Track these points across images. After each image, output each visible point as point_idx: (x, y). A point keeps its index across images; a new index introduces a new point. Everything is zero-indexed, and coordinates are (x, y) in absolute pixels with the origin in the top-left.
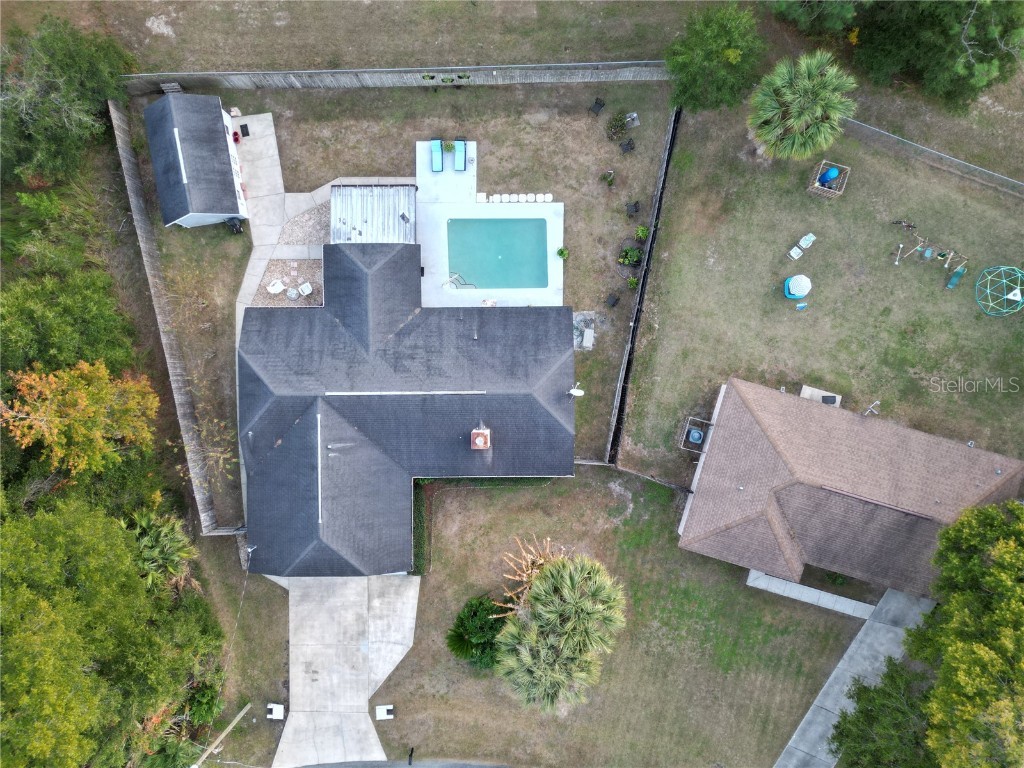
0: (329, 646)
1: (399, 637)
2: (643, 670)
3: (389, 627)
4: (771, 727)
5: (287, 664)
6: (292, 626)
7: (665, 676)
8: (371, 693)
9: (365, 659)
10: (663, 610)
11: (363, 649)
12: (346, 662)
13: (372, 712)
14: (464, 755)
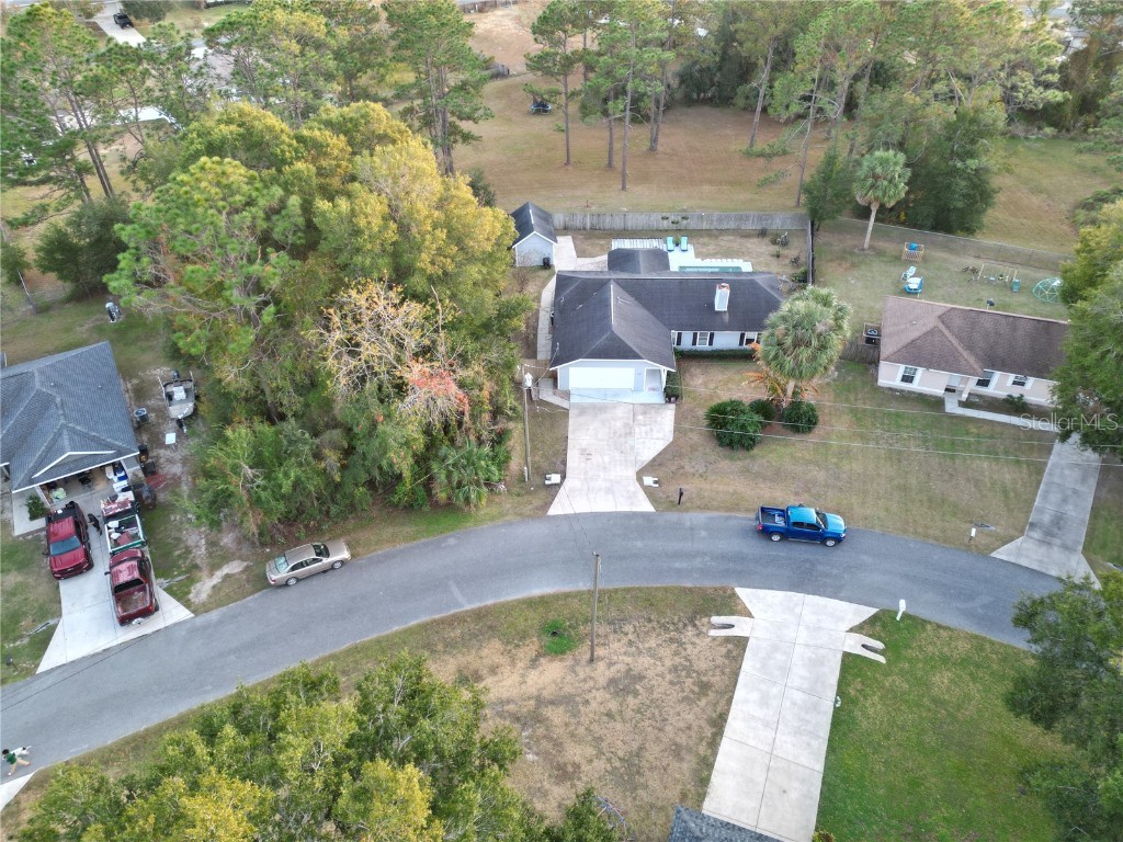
0: (603, 440)
1: (661, 435)
2: (878, 457)
3: (652, 430)
4: (1012, 494)
5: (566, 449)
6: (570, 428)
7: (899, 461)
8: (638, 468)
9: (632, 448)
10: (882, 424)
11: (630, 442)
12: (616, 449)
13: (640, 480)
14: (728, 509)
